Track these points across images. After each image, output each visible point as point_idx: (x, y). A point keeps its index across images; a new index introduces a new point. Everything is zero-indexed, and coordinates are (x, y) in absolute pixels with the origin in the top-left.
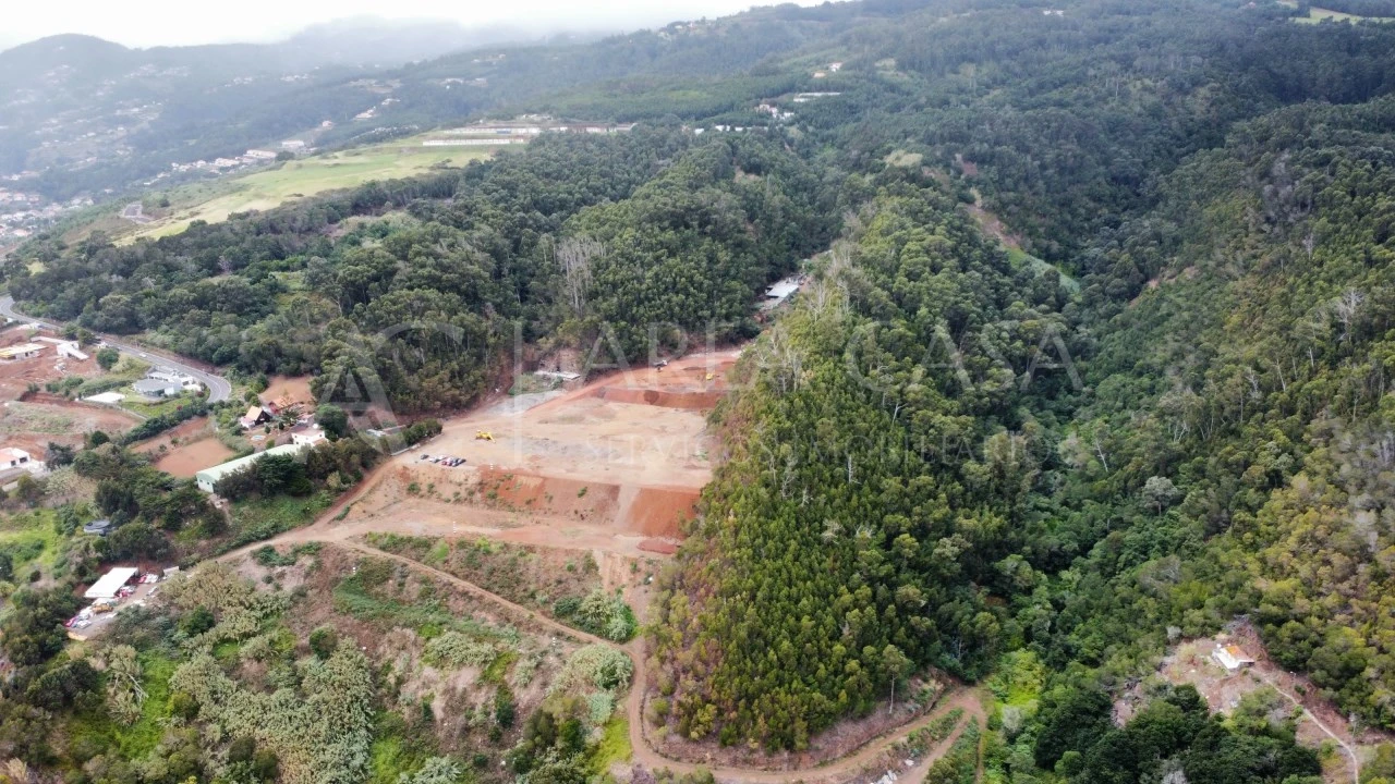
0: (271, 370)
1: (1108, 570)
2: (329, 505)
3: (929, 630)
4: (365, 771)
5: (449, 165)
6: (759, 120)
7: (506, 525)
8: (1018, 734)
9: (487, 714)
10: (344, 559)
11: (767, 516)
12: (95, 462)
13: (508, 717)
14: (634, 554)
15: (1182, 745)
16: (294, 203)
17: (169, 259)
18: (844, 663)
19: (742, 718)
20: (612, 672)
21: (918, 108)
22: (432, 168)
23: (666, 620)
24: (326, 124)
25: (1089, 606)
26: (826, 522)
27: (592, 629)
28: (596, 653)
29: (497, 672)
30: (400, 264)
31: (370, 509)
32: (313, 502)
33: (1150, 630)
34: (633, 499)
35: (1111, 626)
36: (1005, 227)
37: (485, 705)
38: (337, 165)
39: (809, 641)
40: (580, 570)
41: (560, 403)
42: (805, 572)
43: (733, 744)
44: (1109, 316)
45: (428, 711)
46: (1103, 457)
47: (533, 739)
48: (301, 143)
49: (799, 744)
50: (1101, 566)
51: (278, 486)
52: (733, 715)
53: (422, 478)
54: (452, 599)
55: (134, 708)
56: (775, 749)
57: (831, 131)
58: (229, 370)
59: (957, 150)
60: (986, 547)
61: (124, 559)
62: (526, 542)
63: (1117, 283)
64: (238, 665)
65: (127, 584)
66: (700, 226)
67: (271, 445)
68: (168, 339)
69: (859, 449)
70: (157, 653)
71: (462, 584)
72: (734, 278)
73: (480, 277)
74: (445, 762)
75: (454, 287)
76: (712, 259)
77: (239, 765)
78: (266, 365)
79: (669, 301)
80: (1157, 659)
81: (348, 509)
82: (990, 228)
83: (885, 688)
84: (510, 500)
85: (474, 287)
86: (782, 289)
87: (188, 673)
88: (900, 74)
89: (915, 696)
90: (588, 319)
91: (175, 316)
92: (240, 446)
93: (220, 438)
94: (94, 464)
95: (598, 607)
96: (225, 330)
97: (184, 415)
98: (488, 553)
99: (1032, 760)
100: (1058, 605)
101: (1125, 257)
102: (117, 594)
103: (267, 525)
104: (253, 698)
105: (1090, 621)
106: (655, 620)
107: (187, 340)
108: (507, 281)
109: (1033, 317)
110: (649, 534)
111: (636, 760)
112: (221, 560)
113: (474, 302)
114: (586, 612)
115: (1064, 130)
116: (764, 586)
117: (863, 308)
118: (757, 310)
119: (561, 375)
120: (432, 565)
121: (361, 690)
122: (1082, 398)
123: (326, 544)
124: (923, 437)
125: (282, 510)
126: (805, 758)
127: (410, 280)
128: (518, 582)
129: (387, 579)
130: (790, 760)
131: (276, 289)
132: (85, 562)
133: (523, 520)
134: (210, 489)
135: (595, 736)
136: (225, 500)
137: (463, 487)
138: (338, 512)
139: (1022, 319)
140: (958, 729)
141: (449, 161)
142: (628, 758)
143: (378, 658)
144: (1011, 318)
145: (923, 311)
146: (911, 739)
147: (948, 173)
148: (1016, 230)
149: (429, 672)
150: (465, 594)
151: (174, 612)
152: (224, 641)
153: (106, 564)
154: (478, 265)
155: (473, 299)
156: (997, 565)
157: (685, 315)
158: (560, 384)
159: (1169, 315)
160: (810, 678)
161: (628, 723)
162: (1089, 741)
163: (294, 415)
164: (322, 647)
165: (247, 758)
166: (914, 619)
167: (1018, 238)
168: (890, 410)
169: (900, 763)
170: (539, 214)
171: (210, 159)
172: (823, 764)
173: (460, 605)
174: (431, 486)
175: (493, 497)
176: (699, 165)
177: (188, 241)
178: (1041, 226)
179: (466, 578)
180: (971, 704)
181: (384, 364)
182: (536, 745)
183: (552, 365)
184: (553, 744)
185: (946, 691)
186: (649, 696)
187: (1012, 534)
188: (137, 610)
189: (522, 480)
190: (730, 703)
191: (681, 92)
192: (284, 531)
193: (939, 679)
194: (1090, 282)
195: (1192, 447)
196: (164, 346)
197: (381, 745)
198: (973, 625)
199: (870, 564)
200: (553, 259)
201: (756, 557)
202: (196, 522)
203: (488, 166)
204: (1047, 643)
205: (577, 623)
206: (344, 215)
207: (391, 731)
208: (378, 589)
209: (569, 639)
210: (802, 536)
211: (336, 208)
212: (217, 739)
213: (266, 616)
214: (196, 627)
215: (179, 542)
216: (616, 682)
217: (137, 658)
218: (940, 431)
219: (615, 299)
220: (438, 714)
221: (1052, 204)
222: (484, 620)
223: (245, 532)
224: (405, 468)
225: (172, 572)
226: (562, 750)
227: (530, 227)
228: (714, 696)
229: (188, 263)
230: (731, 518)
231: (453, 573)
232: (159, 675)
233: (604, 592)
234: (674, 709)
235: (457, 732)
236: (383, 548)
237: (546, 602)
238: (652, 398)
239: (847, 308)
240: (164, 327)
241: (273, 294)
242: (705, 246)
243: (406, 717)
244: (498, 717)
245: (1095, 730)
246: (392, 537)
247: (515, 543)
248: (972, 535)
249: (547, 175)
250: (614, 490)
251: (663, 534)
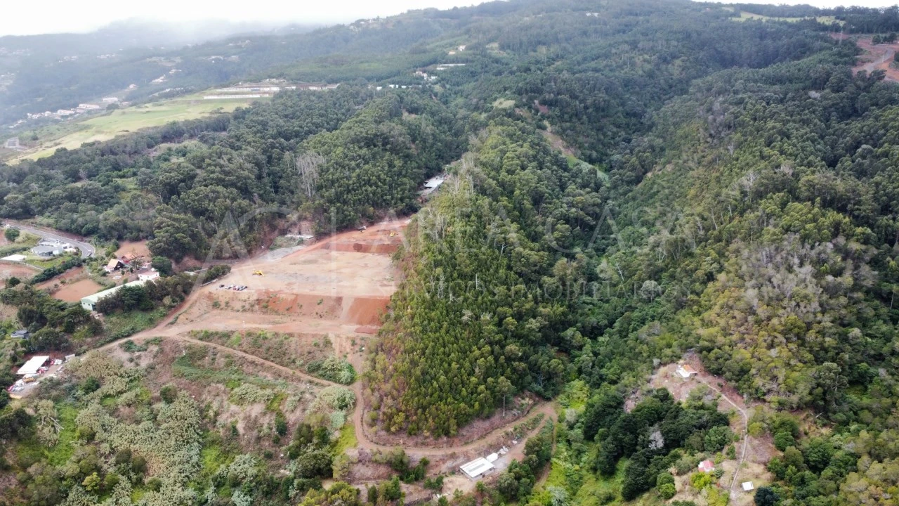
0: (120, 238)
1: (623, 334)
2: (165, 315)
3: (524, 370)
4: (199, 466)
5: (222, 111)
6: (416, 81)
7: (274, 323)
8: (575, 424)
9: (271, 429)
10: (178, 346)
11: (430, 309)
12: (15, 295)
13: (283, 430)
14: (353, 335)
15: (660, 419)
16: (124, 136)
17: (46, 172)
18: (476, 388)
19: (420, 420)
20: (344, 400)
21: (512, 73)
22: (211, 113)
23: (374, 368)
24: (132, 86)
25: (613, 353)
26: (464, 311)
27: (330, 378)
28: (333, 391)
29: (275, 405)
30: (198, 171)
31: (191, 317)
32: (154, 314)
33: (645, 362)
34: (350, 304)
35: (624, 362)
36: (565, 144)
37: (269, 424)
38: (148, 112)
39: (456, 376)
40: (321, 345)
41: (303, 253)
42: (452, 339)
43: (415, 434)
44: (625, 194)
45: (235, 430)
46: (620, 272)
47: (299, 439)
48: (116, 99)
49: (452, 432)
50: (620, 332)
51: (133, 305)
52: (415, 418)
53: (221, 298)
54: (245, 366)
55: (55, 436)
56: (439, 436)
57: (460, 88)
58: (93, 239)
59: (536, 98)
60: (556, 324)
61: (40, 350)
62: (287, 331)
63: (630, 174)
64: (117, 409)
65: (43, 366)
66: (383, 145)
67: (126, 281)
68: (51, 221)
69: (481, 271)
70: (66, 404)
71: (250, 357)
72: (405, 176)
73: (249, 178)
74: (247, 456)
75: (233, 185)
76: (391, 165)
77: (123, 465)
78: (117, 234)
79: (366, 190)
80: (648, 377)
81: (177, 318)
82: (556, 144)
83: (499, 402)
84: (276, 309)
85: (246, 184)
86: (434, 183)
87: (86, 416)
88: (502, 52)
89: (517, 407)
90: (317, 202)
91: (54, 207)
92: (106, 282)
93: (93, 279)
94: (14, 296)
95: (333, 365)
96: (87, 214)
97: (67, 267)
98: (265, 338)
99: (582, 436)
100: (596, 354)
101: (634, 159)
102: (38, 371)
103: (128, 328)
104: (128, 428)
105: (614, 361)
106: (368, 369)
107: (63, 221)
108: (266, 180)
109: (581, 195)
110: (361, 323)
111: (360, 446)
112: (101, 349)
113: (245, 194)
114: (326, 368)
115: (598, 85)
116: (430, 347)
117: (481, 190)
118: (419, 195)
119: (303, 236)
120: (232, 347)
121: (194, 420)
122: (610, 241)
123: (165, 338)
124: (518, 263)
125: (136, 319)
126: (456, 440)
127: (205, 180)
128: (284, 354)
129: (204, 357)
130: (448, 442)
131: (117, 189)
132: (16, 353)
133: (285, 319)
134: (90, 308)
135: (335, 435)
136: (101, 314)
137: (247, 302)
138: (171, 319)
139: (574, 196)
140: (542, 424)
141: (222, 108)
142: (355, 446)
143: (202, 402)
144: (568, 195)
145: (517, 192)
146: (515, 429)
147: (531, 112)
148: (572, 145)
149: (234, 407)
150: (253, 362)
151: (74, 380)
152: (107, 396)
153: (29, 354)
154: (248, 172)
155: (245, 191)
156: (562, 334)
157: (376, 199)
158: (301, 242)
159: (658, 192)
160: (458, 397)
161: (354, 427)
162: (612, 422)
163: (139, 263)
164: (168, 397)
165: (126, 461)
166: (516, 364)
167: (573, 150)
168: (499, 249)
169: (509, 442)
170: (282, 140)
171: (54, 110)
172: (466, 443)
173: (251, 369)
174: (227, 303)
175: (266, 307)
176: (380, 109)
177: (56, 161)
178: (586, 142)
179: (253, 353)
180: (548, 411)
181: (193, 231)
182: (301, 443)
183: (296, 231)
184: (311, 442)
185: (535, 404)
186: (366, 411)
187: (570, 316)
188: (51, 380)
189: (282, 296)
190: (413, 412)
191: (366, 64)
192: (139, 332)
193: (530, 398)
194: (614, 175)
195: (669, 264)
196: (49, 226)
197: (208, 451)
198: (549, 367)
199: (489, 333)
200: (294, 167)
201: (424, 331)
202: (84, 328)
203: (247, 111)
204: (590, 374)
205: (321, 375)
206: (157, 143)
207: (213, 442)
208: (199, 363)
209: (317, 384)
210: (450, 320)
211: (152, 138)
212: (107, 453)
213: (131, 381)
214: (89, 388)
215: (74, 340)
216: (346, 406)
217: (54, 407)
218: (528, 259)
219: (333, 190)
220: (241, 431)
221: (592, 129)
222: (265, 377)
223: (114, 333)
224: (210, 293)
225: (71, 358)
226: (317, 444)
227: (277, 148)
228: (403, 408)
229: (58, 174)
230: (409, 310)
231: (245, 351)
232: (69, 417)
233: (336, 357)
234: (381, 417)
235: (253, 441)
236: (201, 339)
237: (302, 365)
238: (359, 248)
239: (472, 191)
240: (47, 214)
241: (117, 192)
242: (386, 158)
243: (221, 434)
244: (277, 430)
245: (615, 416)
246: (206, 332)
247: (281, 332)
248: (547, 317)
249: (286, 116)
250: (339, 300)
251: (369, 323)
